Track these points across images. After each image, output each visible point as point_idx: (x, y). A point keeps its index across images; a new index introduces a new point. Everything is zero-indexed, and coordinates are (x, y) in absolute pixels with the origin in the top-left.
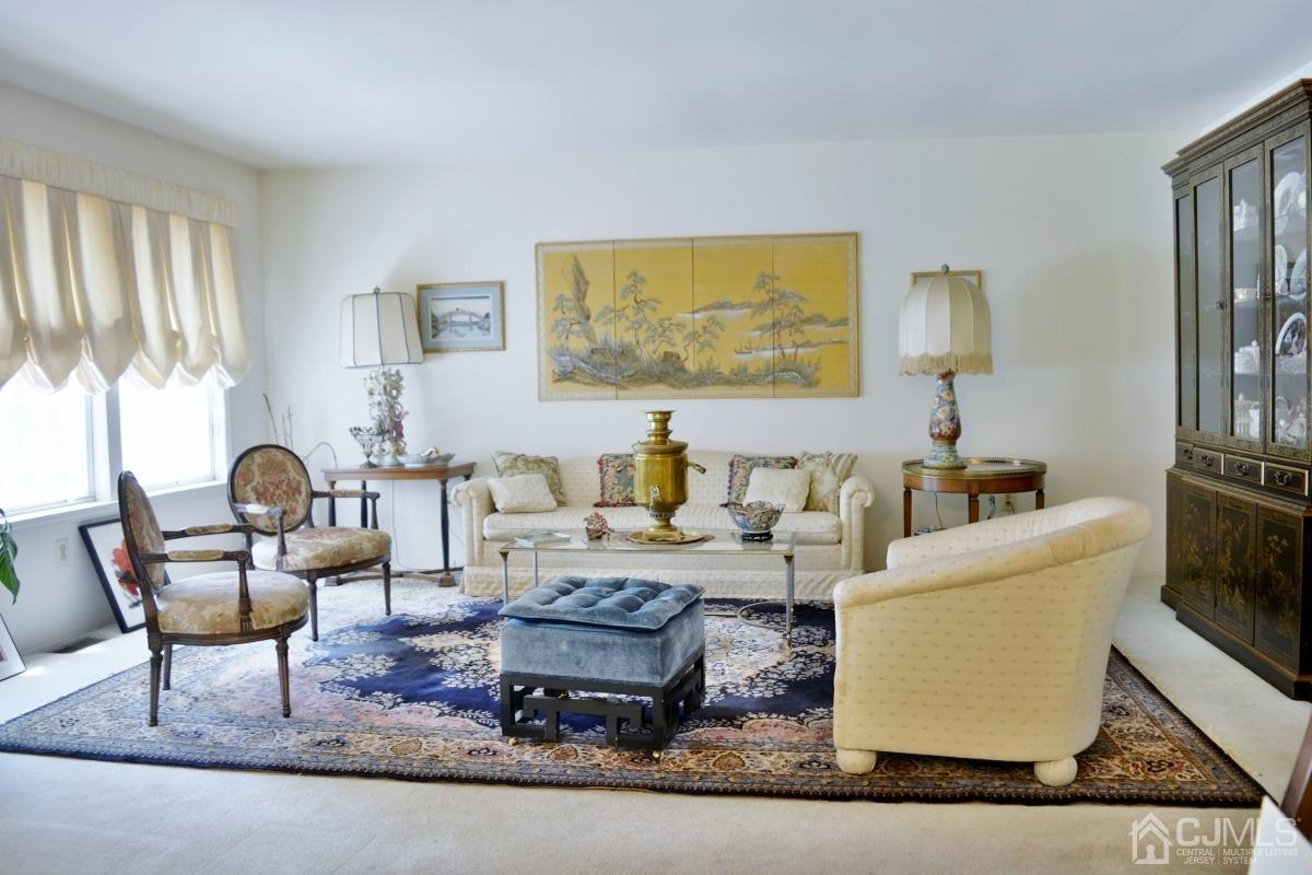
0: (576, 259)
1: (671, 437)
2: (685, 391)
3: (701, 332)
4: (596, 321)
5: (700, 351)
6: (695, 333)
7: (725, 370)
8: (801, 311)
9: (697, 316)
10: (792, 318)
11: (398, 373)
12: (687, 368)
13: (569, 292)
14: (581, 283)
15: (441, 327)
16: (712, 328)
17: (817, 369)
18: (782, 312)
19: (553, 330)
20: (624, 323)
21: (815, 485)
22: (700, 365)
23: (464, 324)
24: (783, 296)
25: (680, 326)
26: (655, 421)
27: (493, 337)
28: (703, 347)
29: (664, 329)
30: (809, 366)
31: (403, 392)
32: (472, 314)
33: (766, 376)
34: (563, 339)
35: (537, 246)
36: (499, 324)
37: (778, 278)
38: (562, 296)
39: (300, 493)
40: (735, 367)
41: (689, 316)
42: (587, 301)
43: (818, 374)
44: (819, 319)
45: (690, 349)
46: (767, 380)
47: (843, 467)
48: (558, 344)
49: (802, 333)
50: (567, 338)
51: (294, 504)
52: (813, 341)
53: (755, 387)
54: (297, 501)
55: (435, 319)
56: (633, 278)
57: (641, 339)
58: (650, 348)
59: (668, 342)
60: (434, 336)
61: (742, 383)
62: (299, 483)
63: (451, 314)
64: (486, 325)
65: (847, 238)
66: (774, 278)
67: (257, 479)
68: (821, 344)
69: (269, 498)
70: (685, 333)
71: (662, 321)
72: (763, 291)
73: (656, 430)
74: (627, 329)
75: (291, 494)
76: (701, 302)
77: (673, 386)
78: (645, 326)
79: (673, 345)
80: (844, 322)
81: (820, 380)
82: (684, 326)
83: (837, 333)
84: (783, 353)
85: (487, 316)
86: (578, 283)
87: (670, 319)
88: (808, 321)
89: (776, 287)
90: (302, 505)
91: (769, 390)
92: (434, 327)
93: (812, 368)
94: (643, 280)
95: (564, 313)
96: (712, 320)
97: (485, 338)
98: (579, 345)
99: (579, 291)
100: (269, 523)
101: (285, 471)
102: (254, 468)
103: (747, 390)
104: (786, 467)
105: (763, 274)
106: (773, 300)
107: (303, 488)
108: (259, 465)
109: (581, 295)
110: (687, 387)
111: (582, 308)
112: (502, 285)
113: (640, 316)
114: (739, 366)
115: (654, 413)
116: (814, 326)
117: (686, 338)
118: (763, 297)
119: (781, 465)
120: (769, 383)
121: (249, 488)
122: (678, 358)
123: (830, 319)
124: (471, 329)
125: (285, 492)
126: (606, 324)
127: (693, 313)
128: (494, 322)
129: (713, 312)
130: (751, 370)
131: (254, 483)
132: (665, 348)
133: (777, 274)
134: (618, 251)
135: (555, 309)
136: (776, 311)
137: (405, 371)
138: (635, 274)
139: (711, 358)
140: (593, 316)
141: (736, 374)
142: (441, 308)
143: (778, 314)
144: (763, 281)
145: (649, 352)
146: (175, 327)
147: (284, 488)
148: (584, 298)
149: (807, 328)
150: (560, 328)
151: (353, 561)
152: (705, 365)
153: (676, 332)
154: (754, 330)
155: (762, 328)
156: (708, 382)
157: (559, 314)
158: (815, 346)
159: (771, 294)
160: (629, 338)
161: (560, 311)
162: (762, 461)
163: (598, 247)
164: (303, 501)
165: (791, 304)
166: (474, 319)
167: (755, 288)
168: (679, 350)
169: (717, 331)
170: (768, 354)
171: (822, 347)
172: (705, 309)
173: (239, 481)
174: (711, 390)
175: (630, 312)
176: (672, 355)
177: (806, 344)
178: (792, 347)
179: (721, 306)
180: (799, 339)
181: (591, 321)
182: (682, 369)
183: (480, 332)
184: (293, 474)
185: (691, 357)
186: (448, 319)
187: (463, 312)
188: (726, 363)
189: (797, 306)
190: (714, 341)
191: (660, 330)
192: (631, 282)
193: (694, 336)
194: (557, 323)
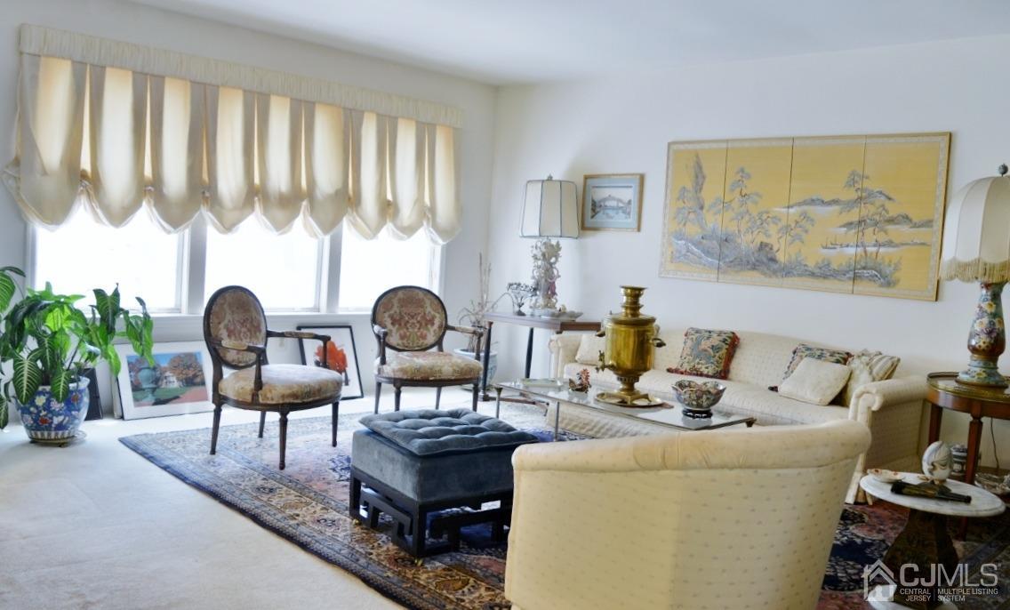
0: (697, 157)
1: (641, 311)
2: (774, 280)
3: (793, 225)
4: (708, 211)
5: (790, 244)
6: (788, 226)
7: (811, 264)
8: (887, 212)
9: (791, 210)
10: (877, 218)
11: (558, 244)
12: (777, 259)
13: (689, 186)
14: (699, 177)
15: (598, 210)
16: (803, 223)
17: (896, 269)
18: (867, 210)
19: (675, 218)
20: (729, 214)
21: (852, 382)
22: (790, 256)
23: (613, 208)
24: (871, 194)
25: (776, 219)
26: (626, 295)
27: (632, 220)
28: (794, 240)
29: (763, 221)
30: (890, 266)
31: (559, 259)
32: (619, 200)
33: (848, 272)
34: (681, 226)
35: (669, 144)
36: (637, 210)
37: (867, 178)
38: (684, 188)
39: (433, 324)
40: (820, 261)
41: (785, 210)
42: (702, 193)
43: (897, 275)
44: (906, 219)
45: (782, 241)
46: (848, 275)
47: (881, 368)
48: (678, 229)
49: (886, 232)
50: (685, 225)
51: (425, 332)
52: (896, 241)
53: (836, 281)
54: (428, 330)
55: (594, 203)
56: (740, 174)
57: (743, 229)
58: (750, 237)
59: (765, 234)
60: (592, 217)
61: (825, 277)
62: (434, 317)
63: (605, 200)
64: (628, 210)
65: (940, 138)
66: (863, 177)
67: (396, 309)
68: (903, 244)
69: (403, 324)
70: (780, 225)
71: (760, 214)
72: (853, 189)
73: (627, 302)
74: (732, 219)
75: (424, 324)
76: (796, 198)
77: (765, 274)
78: (747, 218)
79: (769, 236)
80: (928, 223)
81: (899, 281)
82: (780, 220)
83: (921, 234)
84: (865, 252)
85: (630, 202)
86: (697, 177)
87: (767, 212)
88: (891, 221)
89: (865, 186)
90: (432, 333)
91: (848, 285)
92: (593, 210)
93: (891, 269)
94: (749, 176)
95: (684, 202)
96: (805, 215)
97: (626, 221)
98: (693, 230)
99: (697, 184)
100: (400, 342)
101: (422, 307)
102: (395, 302)
103: (829, 283)
104: (838, 362)
105: (853, 173)
106: (860, 198)
107: (437, 322)
108: (400, 299)
109: (699, 187)
110: (777, 276)
111: (698, 199)
112: (642, 178)
113: (743, 209)
114: (823, 261)
115: (626, 288)
116: (898, 226)
117: (781, 229)
118: (852, 195)
119: (834, 359)
120: (849, 278)
121: (386, 315)
122: (771, 249)
123: (915, 220)
124: (617, 213)
125: (418, 322)
126: (715, 214)
127: (788, 207)
128: (634, 208)
129: (806, 208)
130: (834, 266)
131: (392, 312)
132: (762, 238)
133: (866, 173)
134: (730, 149)
135: (678, 199)
136: (863, 209)
137: (564, 243)
138: (742, 170)
139: (800, 251)
140: (706, 207)
141: (820, 268)
142: (600, 194)
143: (864, 212)
144: (853, 181)
145: (747, 242)
146: (389, 197)
147: (419, 319)
148: (701, 189)
149: (890, 227)
150: (681, 215)
151: (431, 379)
152: (793, 257)
153: (772, 225)
154: (841, 227)
155: (849, 225)
156: (795, 273)
157: (681, 204)
158: (897, 246)
159: (859, 193)
160: (733, 228)
161: (681, 201)
162: (818, 353)
163: (714, 146)
164: (435, 331)
165: (878, 203)
166: (621, 205)
167: (845, 186)
168: (773, 241)
169: (809, 226)
170: (851, 251)
171: (905, 247)
172: (799, 204)
173: (381, 309)
174: (796, 280)
175: (735, 205)
176: (767, 245)
177: (890, 244)
178: (875, 246)
179: (813, 202)
180: (882, 238)
181: (704, 211)
182: (773, 260)
183: (624, 215)
184: (429, 309)
185: (783, 248)
186: (602, 204)
187: (614, 199)
188: (813, 255)
189: (883, 206)
190: (804, 236)
191: (759, 222)
192: (739, 177)
193: (787, 229)
194: (679, 210)
